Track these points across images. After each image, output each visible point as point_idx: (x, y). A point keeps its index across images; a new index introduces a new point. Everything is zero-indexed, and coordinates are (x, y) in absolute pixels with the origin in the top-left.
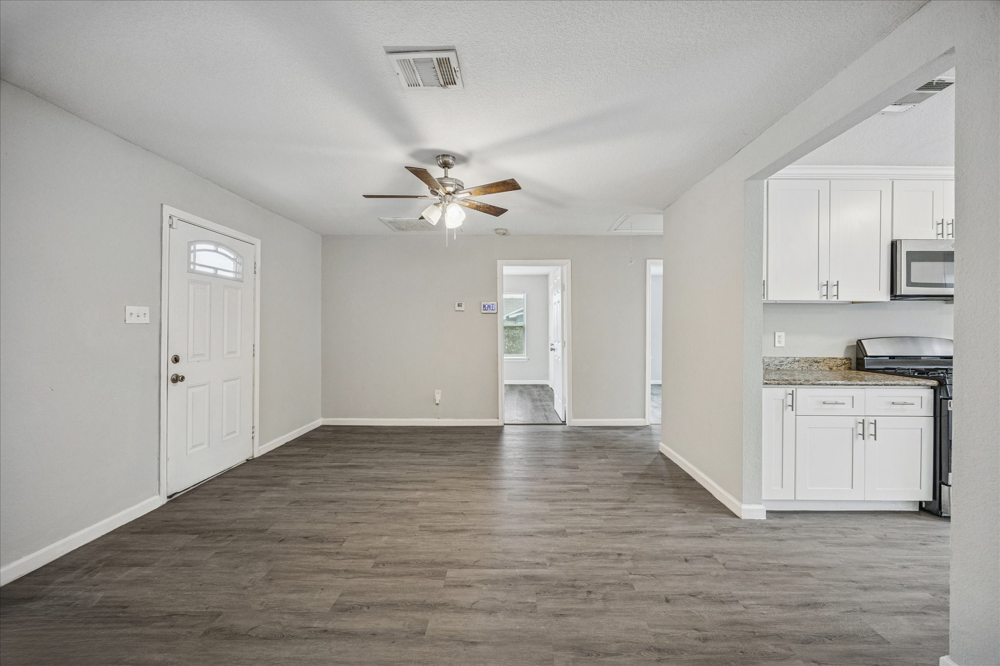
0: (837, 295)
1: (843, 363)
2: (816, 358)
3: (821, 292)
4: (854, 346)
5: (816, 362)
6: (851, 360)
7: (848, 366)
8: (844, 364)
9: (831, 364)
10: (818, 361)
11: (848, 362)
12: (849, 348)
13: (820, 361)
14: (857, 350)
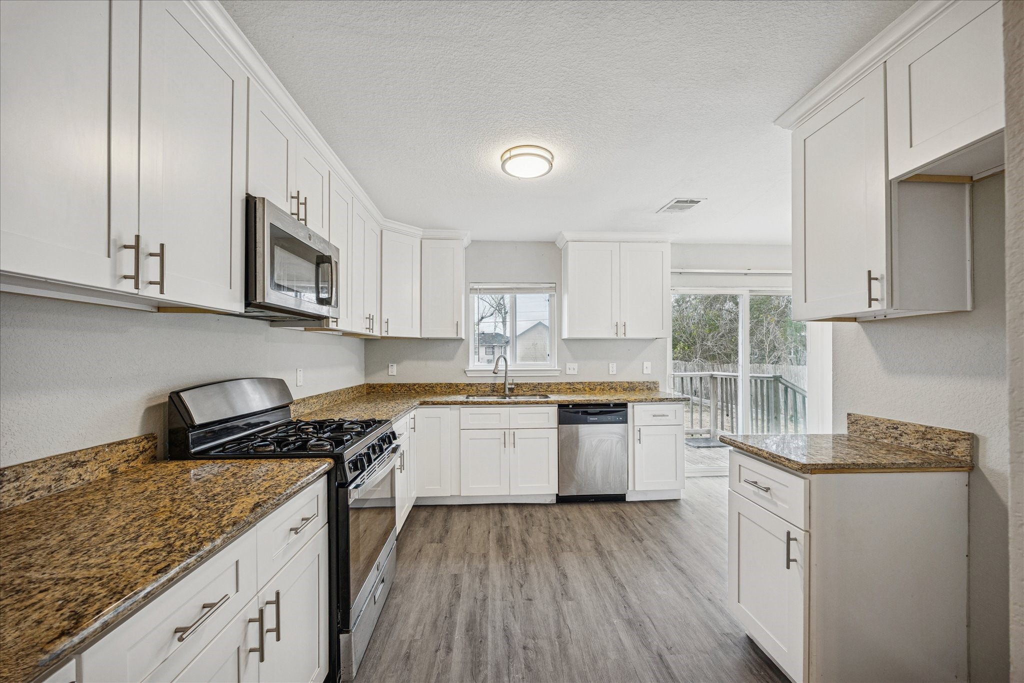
0: (161, 283)
1: (141, 448)
2: (74, 453)
3: (115, 266)
4: (164, 403)
5: (74, 466)
6: (155, 438)
7: (150, 455)
8: (142, 452)
9: (114, 460)
10: (81, 460)
11: (150, 443)
12: (150, 411)
13: (87, 458)
14: (170, 414)
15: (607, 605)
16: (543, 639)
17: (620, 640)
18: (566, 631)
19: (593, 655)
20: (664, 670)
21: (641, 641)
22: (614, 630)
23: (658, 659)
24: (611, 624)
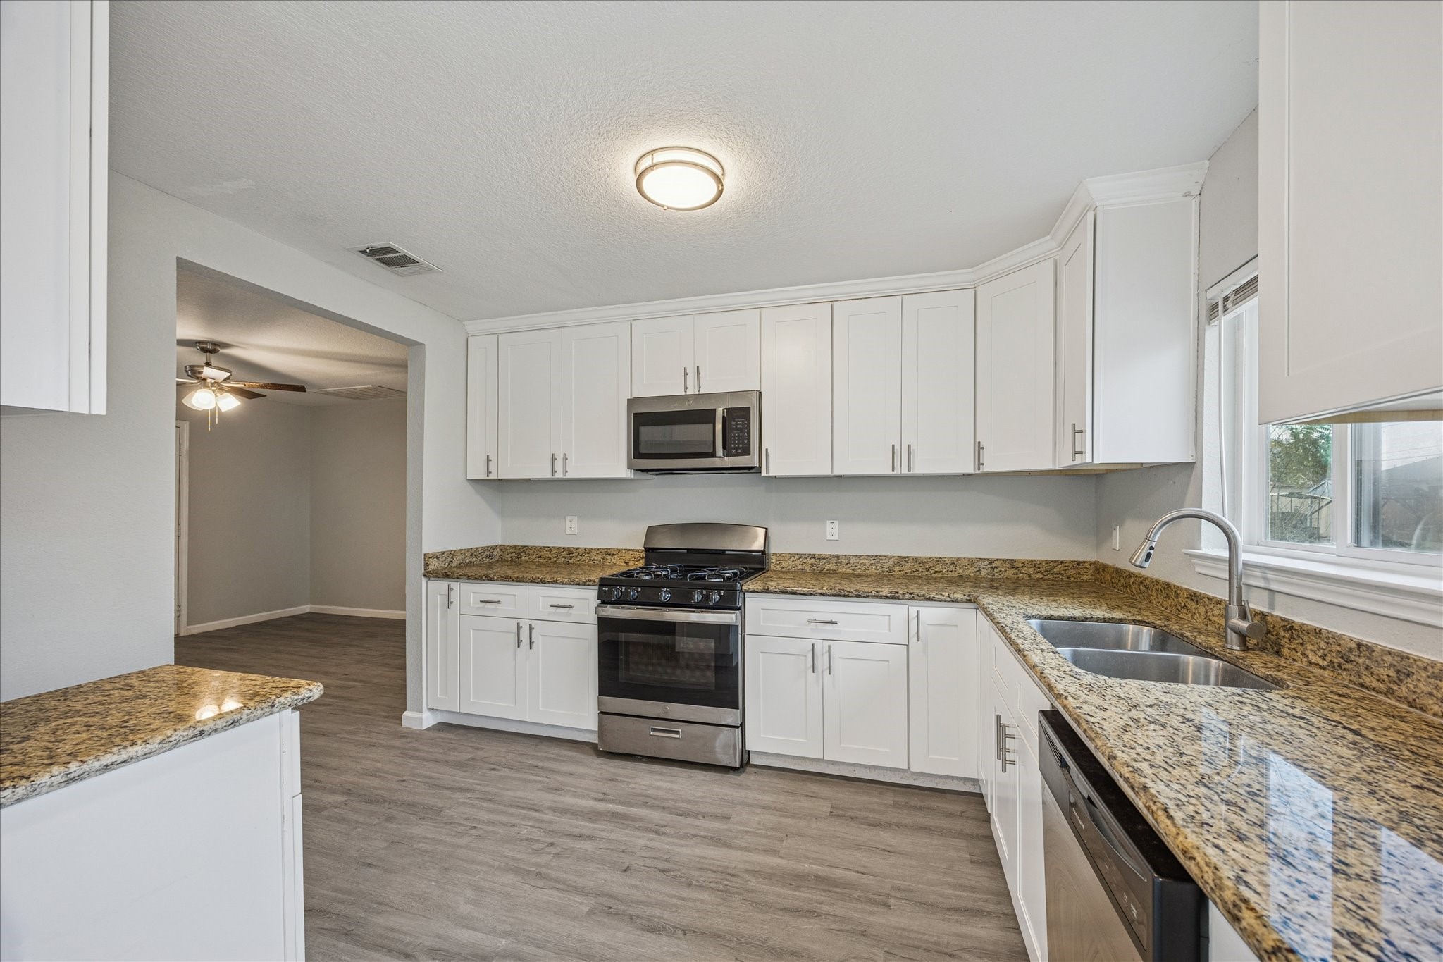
5: (609, 555)
9: (627, 558)
10: (612, 553)
15: (540, 951)
16: (550, 861)
17: (474, 929)
18: (541, 884)
19: (486, 892)
20: (393, 945)
21: (448, 952)
22: (493, 931)
23: (409, 951)
24: (506, 934)
